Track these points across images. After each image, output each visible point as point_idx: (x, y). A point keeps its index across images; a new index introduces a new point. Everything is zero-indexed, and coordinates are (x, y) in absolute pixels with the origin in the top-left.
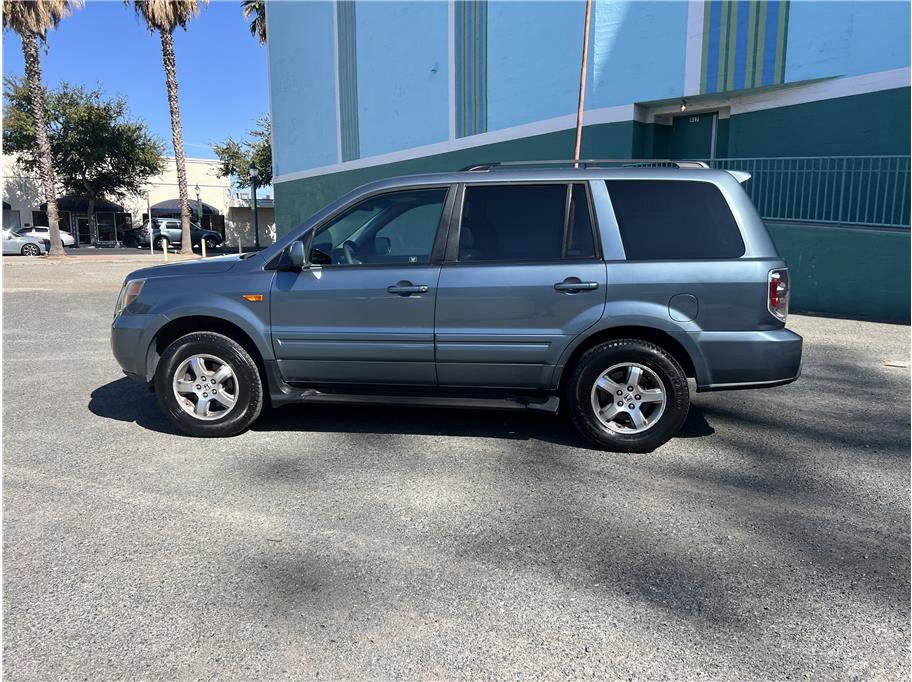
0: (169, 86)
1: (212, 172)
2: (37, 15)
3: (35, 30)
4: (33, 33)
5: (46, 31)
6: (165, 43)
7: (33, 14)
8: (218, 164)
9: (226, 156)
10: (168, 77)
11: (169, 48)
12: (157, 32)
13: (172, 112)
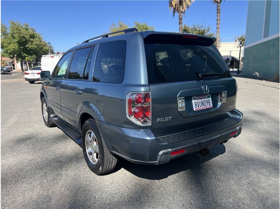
0: (217, 20)
1: (236, 46)
2: (183, 6)
3: (182, 11)
4: (181, 12)
5: (185, 11)
6: (218, 7)
7: (182, 6)
8: (238, 43)
9: (241, 40)
10: (217, 18)
11: (219, 8)
12: (216, 3)
13: (217, 28)
